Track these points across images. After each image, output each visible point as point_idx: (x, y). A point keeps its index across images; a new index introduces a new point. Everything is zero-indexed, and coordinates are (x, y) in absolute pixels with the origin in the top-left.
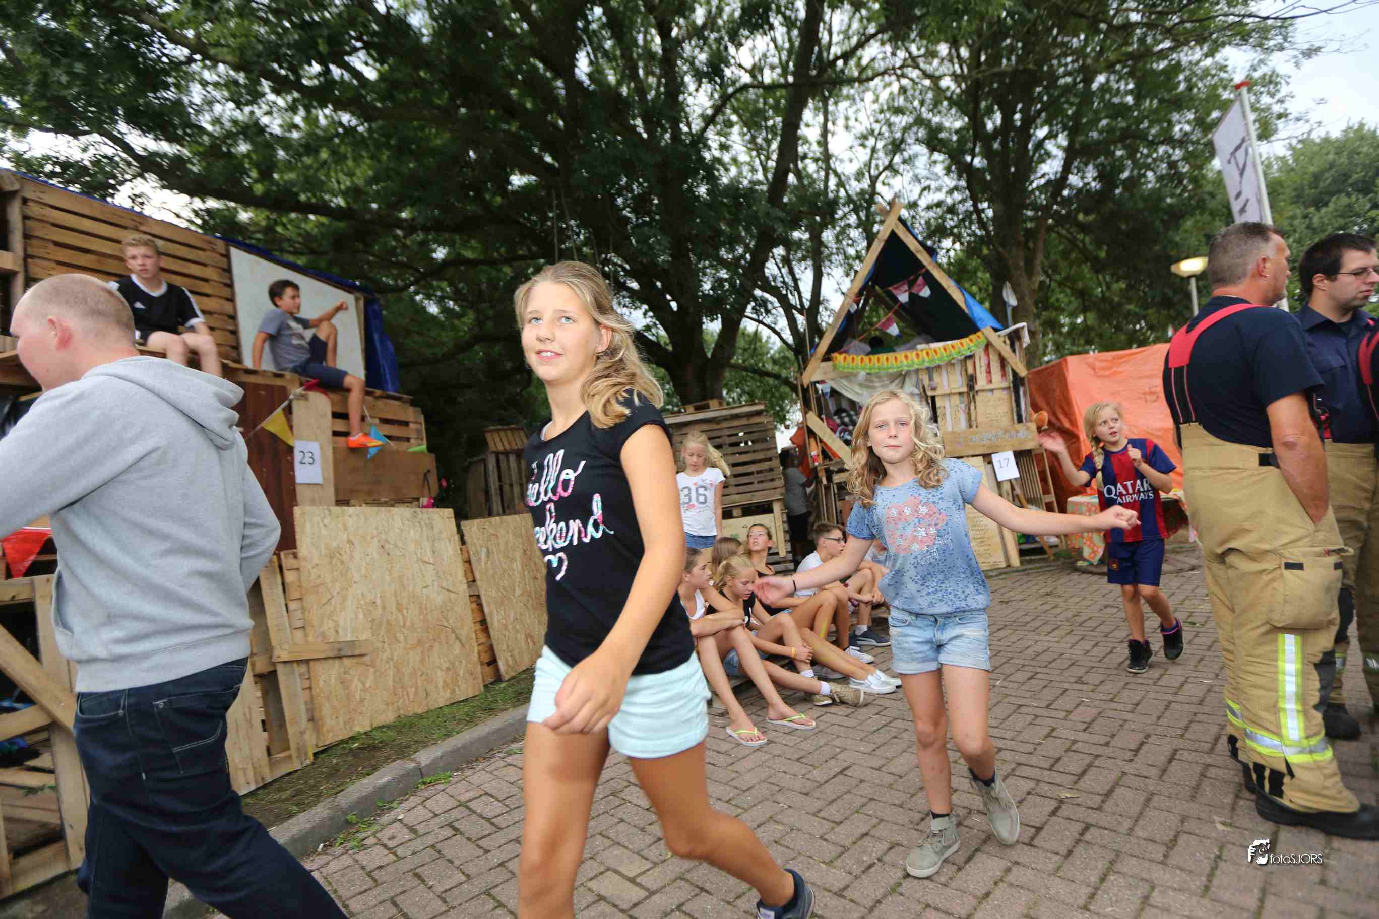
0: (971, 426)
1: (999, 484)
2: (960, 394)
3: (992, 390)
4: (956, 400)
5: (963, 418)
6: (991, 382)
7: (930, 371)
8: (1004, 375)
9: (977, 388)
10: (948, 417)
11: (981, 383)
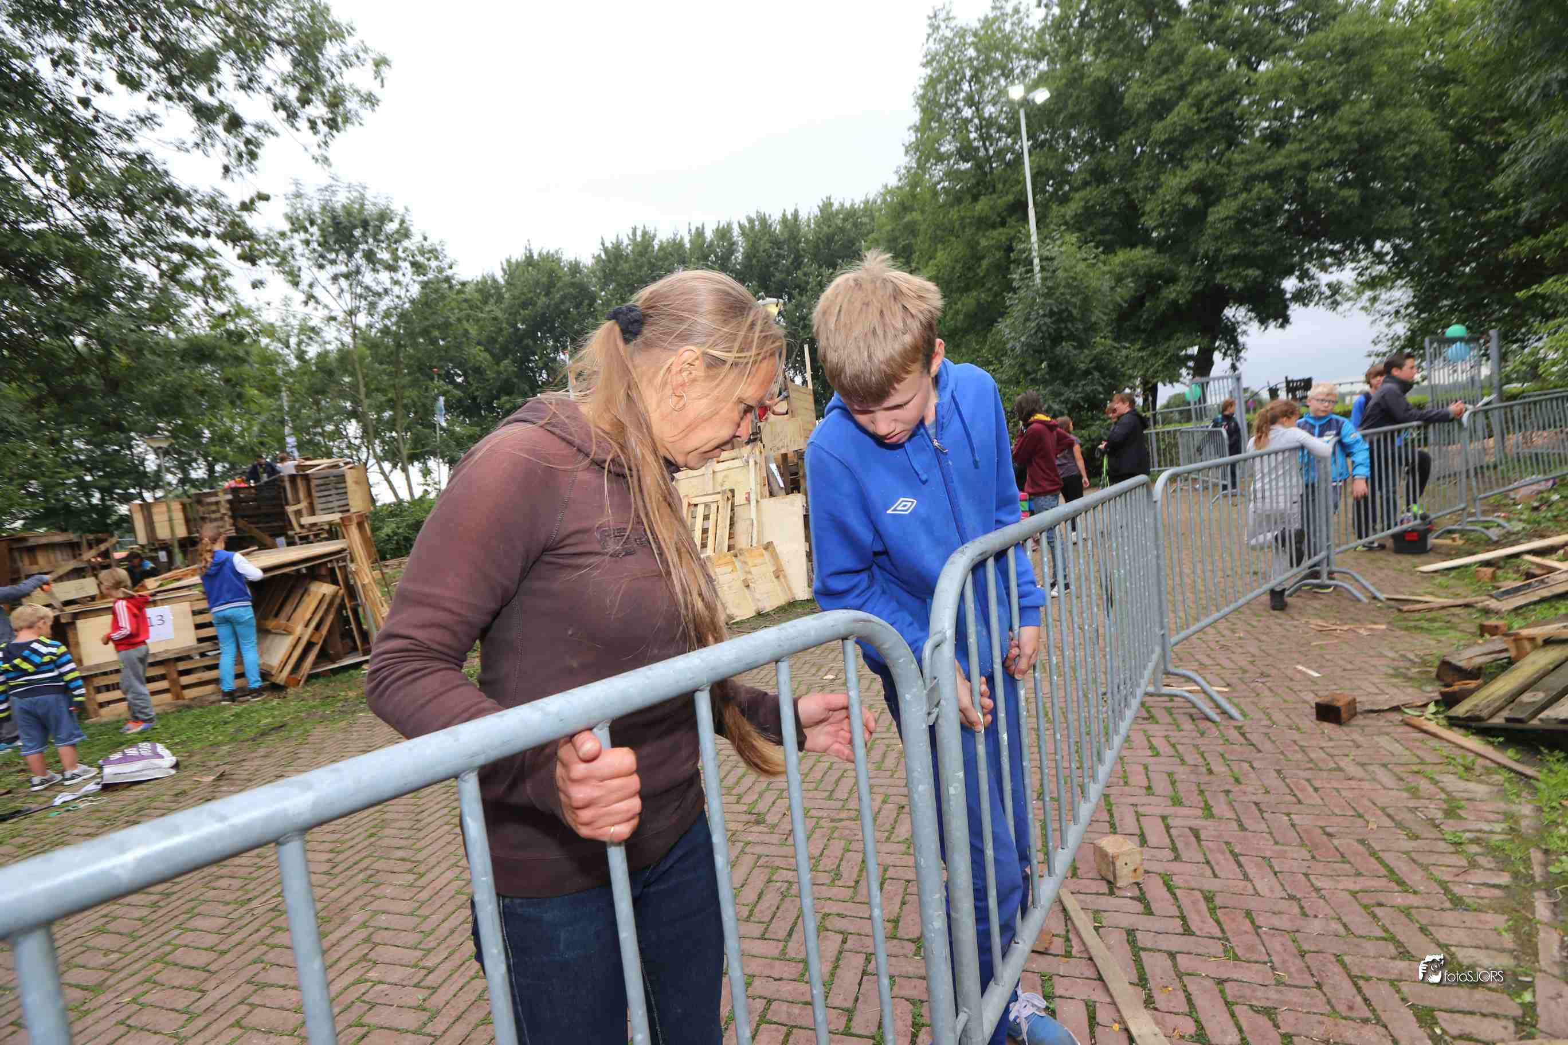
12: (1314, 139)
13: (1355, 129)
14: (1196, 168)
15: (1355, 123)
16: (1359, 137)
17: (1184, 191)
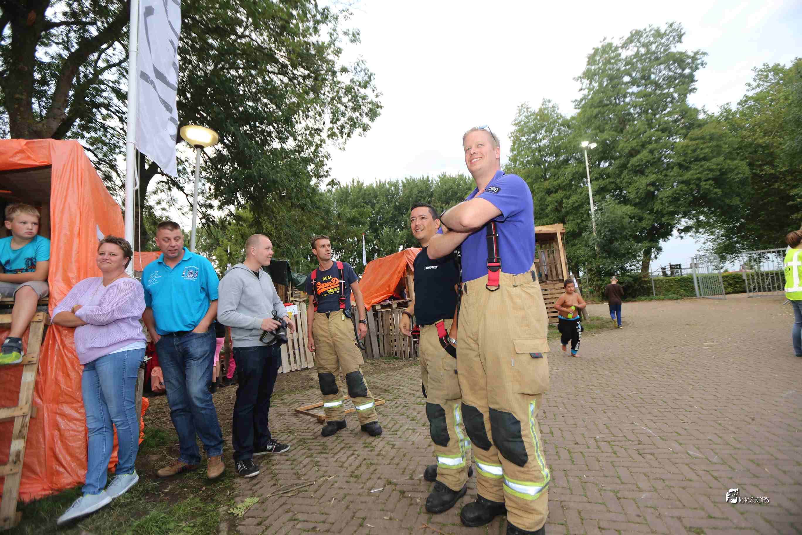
12: (701, 169)
13: (719, 167)
14: (652, 178)
15: (718, 165)
16: (720, 170)
17: (648, 185)
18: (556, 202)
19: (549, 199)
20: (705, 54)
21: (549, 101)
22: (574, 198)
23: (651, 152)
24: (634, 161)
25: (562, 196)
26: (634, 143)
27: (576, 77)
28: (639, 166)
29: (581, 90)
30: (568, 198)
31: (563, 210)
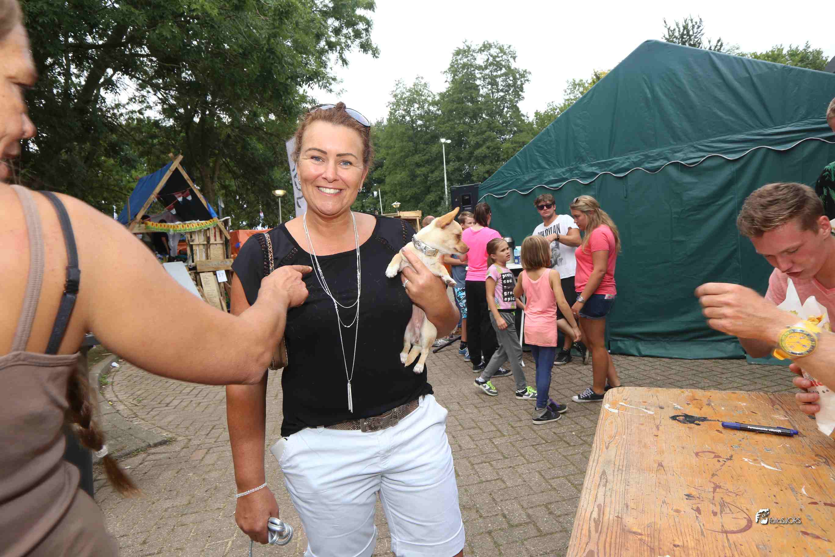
0: (208, 259)
1: (219, 284)
2: (203, 245)
3: (216, 244)
4: (201, 247)
5: (204, 255)
6: (216, 240)
7: (191, 233)
8: (221, 237)
9: (211, 242)
10: (198, 254)
11: (212, 241)
18: (424, 175)
19: (418, 171)
20: (530, 73)
21: (422, 78)
22: (436, 173)
23: (488, 148)
24: (477, 152)
25: (428, 170)
26: (479, 139)
27: (443, 71)
28: (481, 156)
29: (446, 81)
30: (432, 172)
31: (429, 182)
